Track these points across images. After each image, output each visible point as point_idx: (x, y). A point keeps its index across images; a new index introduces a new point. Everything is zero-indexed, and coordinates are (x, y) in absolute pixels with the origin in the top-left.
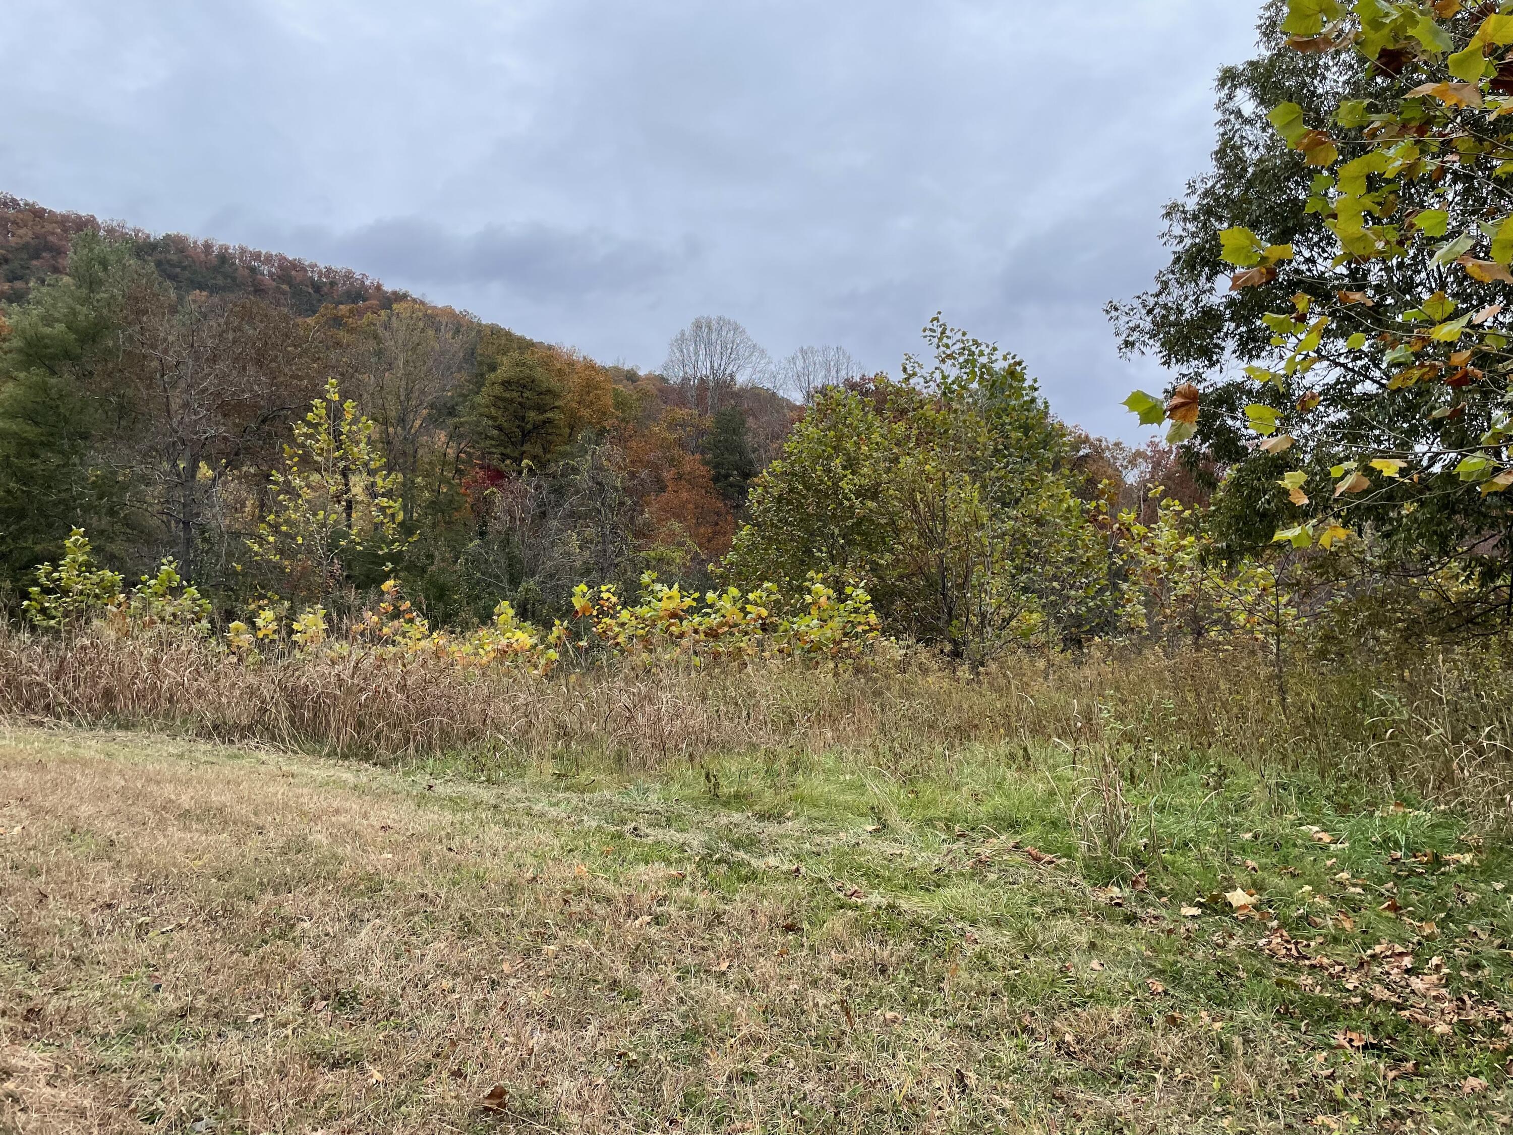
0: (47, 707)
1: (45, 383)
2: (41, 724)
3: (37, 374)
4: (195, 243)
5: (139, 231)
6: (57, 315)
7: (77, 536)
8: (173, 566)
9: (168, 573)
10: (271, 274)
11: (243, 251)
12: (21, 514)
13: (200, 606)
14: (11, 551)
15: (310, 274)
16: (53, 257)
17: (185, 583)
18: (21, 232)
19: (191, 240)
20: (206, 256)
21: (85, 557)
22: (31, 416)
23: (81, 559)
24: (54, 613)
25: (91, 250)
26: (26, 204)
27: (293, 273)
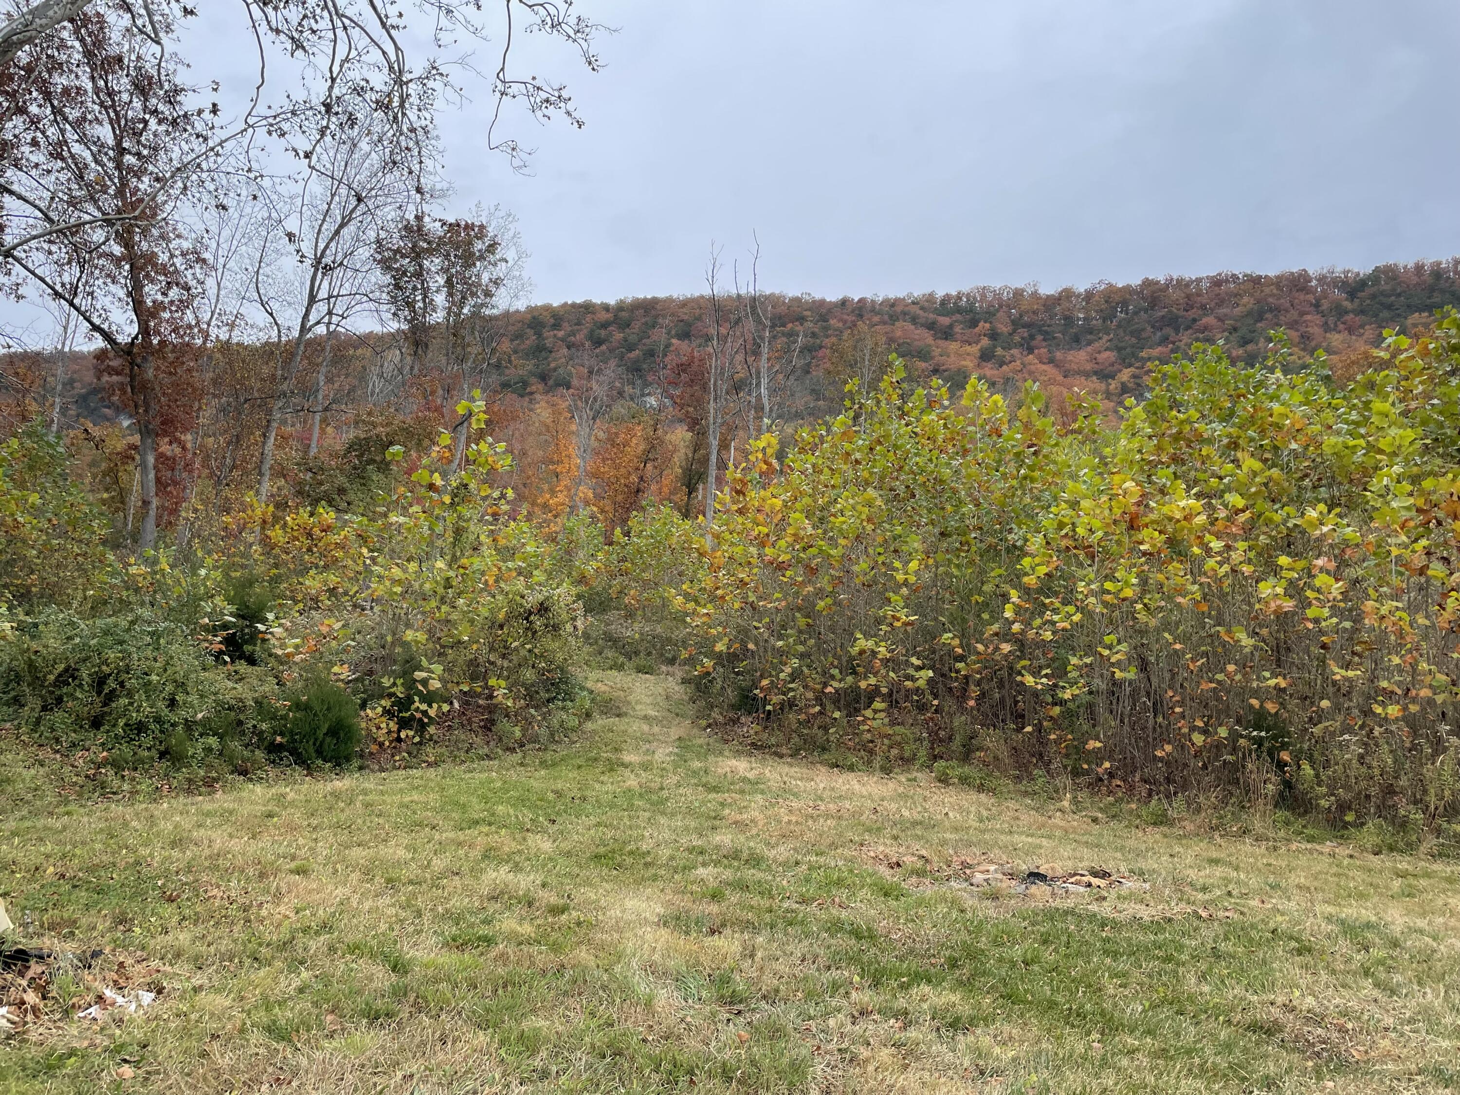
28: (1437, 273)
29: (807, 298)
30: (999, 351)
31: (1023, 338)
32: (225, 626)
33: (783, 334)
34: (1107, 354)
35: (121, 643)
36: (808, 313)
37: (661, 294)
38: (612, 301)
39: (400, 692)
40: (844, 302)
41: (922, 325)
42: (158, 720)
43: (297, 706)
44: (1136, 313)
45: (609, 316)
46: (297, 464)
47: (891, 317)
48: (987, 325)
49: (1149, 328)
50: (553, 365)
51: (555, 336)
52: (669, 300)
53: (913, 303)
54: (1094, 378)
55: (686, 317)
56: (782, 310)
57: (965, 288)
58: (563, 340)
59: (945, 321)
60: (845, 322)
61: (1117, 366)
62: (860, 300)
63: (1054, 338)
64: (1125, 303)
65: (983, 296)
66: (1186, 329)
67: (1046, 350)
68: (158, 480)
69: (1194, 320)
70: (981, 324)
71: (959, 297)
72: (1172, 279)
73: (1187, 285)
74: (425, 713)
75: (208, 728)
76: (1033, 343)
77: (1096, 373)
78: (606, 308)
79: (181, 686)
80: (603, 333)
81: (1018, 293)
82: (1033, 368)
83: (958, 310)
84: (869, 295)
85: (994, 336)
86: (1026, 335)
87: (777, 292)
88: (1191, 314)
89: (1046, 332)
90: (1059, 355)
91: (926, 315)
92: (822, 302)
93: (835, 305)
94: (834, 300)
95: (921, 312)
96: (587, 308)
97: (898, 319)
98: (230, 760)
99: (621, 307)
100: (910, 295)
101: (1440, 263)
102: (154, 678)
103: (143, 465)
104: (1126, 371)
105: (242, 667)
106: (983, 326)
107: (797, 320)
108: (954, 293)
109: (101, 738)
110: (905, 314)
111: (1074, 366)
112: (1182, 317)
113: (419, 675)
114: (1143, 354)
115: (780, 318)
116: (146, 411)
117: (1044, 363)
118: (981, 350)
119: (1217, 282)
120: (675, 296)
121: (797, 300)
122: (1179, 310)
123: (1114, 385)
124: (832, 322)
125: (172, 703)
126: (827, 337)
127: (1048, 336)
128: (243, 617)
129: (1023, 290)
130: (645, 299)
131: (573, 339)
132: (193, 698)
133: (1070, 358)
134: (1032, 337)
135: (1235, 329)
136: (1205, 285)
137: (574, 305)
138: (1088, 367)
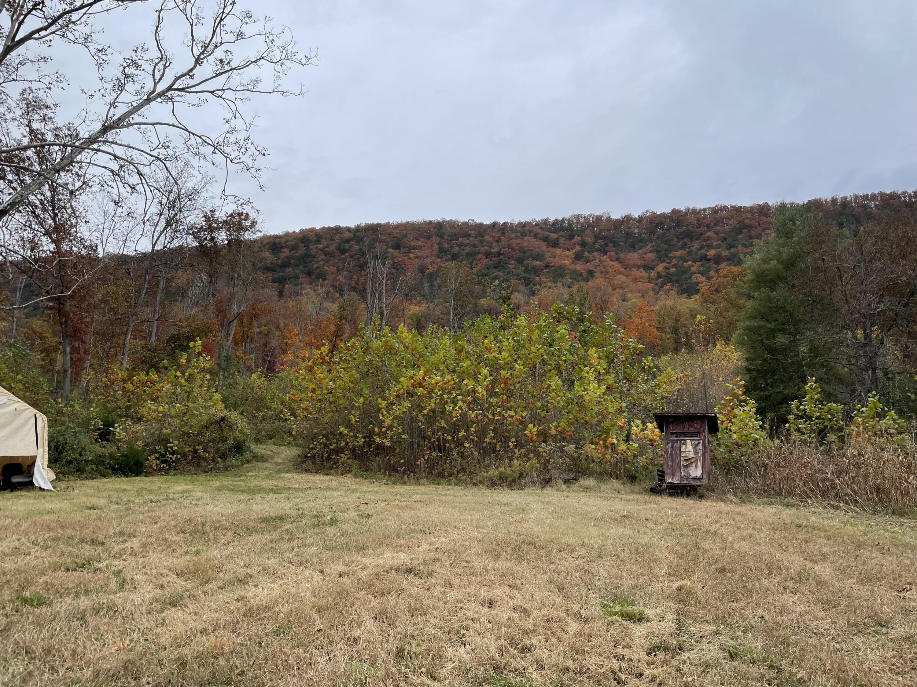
0: (837, 495)
1: (769, 296)
2: (837, 508)
3: (765, 291)
4: (826, 201)
5: (792, 203)
6: (771, 256)
7: (811, 383)
8: (876, 398)
9: (874, 403)
10: (876, 206)
11: (856, 197)
12: (774, 372)
13: (898, 424)
14: (771, 395)
15: (903, 199)
16: (748, 231)
17: (886, 409)
18: (731, 222)
19: (823, 200)
20: (834, 206)
21: (818, 395)
22: (763, 316)
23: (816, 397)
24: (805, 431)
25: (784, 215)
26: (731, 207)
27: (891, 201)
28: (845, 203)
29: (472, 222)
30: (586, 254)
31: (601, 246)
32: (100, 429)
33: (457, 246)
34: (650, 255)
35: (63, 435)
36: (472, 232)
37: (383, 221)
38: (352, 225)
39: (162, 451)
40: (494, 225)
41: (540, 239)
42: (76, 460)
43: (123, 455)
44: (667, 230)
45: (351, 235)
46: (143, 347)
47: (522, 234)
48: (579, 238)
49: (675, 239)
50: (315, 266)
51: (317, 248)
52: (388, 225)
53: (536, 225)
54: (642, 270)
55: (398, 235)
56: (456, 230)
57: (567, 216)
58: (322, 250)
59: (554, 236)
60: (494, 237)
61: (656, 262)
62: (504, 223)
63: (620, 245)
64: (662, 224)
65: (578, 220)
66: (697, 239)
67: (614, 253)
68: (71, 359)
69: (702, 234)
70: (576, 238)
71: (563, 221)
72: (689, 209)
73: (699, 213)
74: (171, 458)
75: (92, 462)
76: (607, 249)
77: (643, 266)
78: (349, 229)
79: (84, 449)
80: (347, 245)
81: (599, 218)
82: (606, 264)
83: (563, 229)
84: (509, 221)
85: (583, 244)
86: (603, 243)
87: (454, 219)
88: (700, 230)
89: (615, 242)
90: (622, 255)
91: (543, 232)
92: (481, 225)
93: (488, 226)
94: (488, 223)
95: (540, 231)
96: (337, 230)
97: (526, 235)
98: (100, 472)
99: (358, 229)
100: (534, 220)
101: (846, 198)
102: (75, 446)
103: (64, 351)
104: (661, 265)
105: (105, 443)
106: (577, 239)
107: (465, 236)
108: (561, 219)
109: (58, 465)
110: (530, 231)
111: (631, 262)
112: (695, 232)
113: (169, 445)
114: (671, 255)
115: (455, 235)
116: (66, 326)
117: (613, 261)
118: (575, 253)
119: (715, 211)
120: (391, 222)
121: (465, 224)
122: (692, 227)
123: (653, 274)
124: (486, 237)
125: (81, 455)
126: (483, 246)
127: (616, 244)
128: (106, 426)
129: (602, 217)
130: (373, 224)
131: (328, 249)
132: (88, 453)
133: (628, 257)
134: (606, 245)
135: (725, 239)
136: (708, 212)
137: (329, 229)
138: (639, 262)
